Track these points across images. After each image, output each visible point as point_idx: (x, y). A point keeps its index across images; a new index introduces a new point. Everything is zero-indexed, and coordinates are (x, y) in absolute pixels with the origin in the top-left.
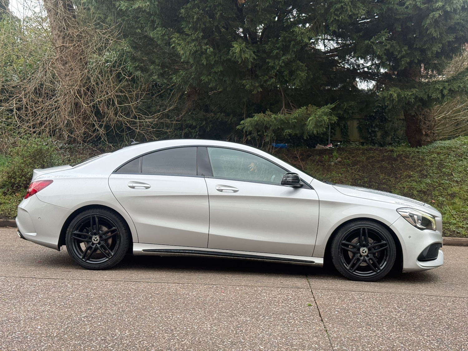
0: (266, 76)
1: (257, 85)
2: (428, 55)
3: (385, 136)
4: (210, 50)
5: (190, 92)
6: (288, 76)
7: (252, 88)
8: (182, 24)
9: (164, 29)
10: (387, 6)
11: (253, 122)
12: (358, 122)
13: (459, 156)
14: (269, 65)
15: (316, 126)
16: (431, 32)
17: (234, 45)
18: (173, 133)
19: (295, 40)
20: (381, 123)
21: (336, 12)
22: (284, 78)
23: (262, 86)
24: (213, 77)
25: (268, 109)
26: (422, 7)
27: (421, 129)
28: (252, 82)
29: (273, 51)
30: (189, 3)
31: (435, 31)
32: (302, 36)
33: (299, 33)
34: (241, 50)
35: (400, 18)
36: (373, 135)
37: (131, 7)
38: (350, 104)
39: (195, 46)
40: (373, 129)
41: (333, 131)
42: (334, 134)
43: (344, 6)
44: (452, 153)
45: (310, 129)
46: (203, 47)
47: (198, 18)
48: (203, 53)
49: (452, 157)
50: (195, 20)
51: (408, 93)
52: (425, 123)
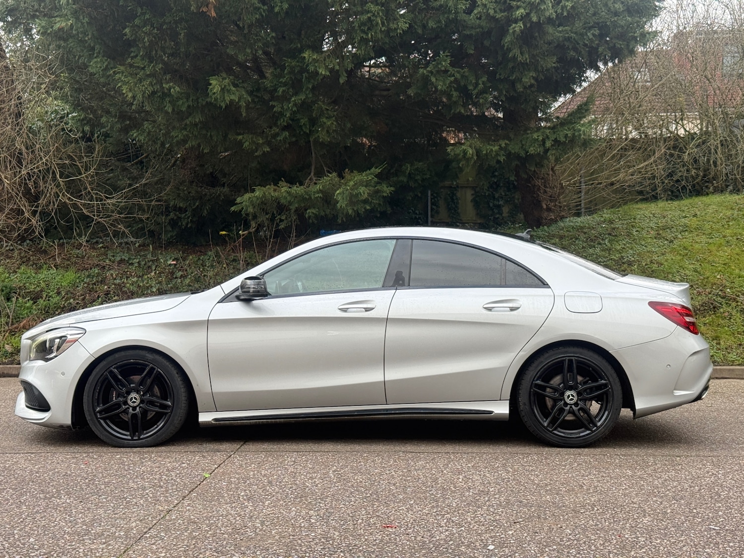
0: (274, 128)
1: (261, 142)
2: (518, 89)
3: (514, 212)
4: (175, 91)
5: (185, 154)
6: (308, 127)
7: (254, 148)
8: (132, 52)
9: (106, 60)
10: (446, 16)
11: (254, 199)
12: (473, 192)
13: (592, 240)
14: (274, 110)
15: (351, 203)
16: (515, 55)
17: (211, 82)
18: (151, 221)
19: (308, 71)
20: (507, 193)
21: (362, 28)
22: (302, 130)
23: (269, 143)
24: (190, 131)
25: (283, 179)
26: (497, 17)
27: (540, 201)
28: (252, 138)
29: (278, 88)
30: (137, 18)
31: (522, 53)
32: (316, 64)
33: (309, 60)
34: (222, 89)
35: (471, 35)
36: (496, 211)
37: (52, 27)
38: (416, 167)
39: (152, 85)
40: (496, 203)
41: (435, 207)
42: (437, 212)
43: (372, 18)
44: (582, 236)
45: (341, 207)
46: (164, 85)
47: (151, 42)
48: (166, 94)
49: (581, 242)
50: (147, 44)
51: (491, 147)
52: (545, 192)
